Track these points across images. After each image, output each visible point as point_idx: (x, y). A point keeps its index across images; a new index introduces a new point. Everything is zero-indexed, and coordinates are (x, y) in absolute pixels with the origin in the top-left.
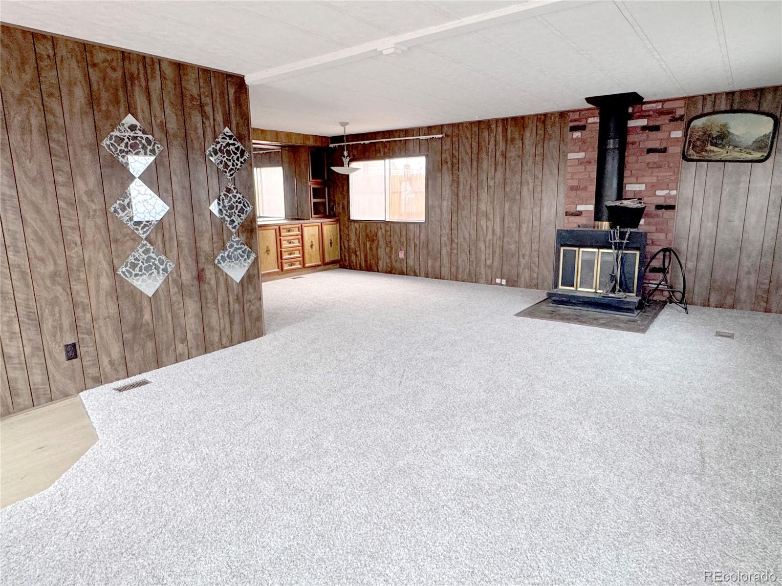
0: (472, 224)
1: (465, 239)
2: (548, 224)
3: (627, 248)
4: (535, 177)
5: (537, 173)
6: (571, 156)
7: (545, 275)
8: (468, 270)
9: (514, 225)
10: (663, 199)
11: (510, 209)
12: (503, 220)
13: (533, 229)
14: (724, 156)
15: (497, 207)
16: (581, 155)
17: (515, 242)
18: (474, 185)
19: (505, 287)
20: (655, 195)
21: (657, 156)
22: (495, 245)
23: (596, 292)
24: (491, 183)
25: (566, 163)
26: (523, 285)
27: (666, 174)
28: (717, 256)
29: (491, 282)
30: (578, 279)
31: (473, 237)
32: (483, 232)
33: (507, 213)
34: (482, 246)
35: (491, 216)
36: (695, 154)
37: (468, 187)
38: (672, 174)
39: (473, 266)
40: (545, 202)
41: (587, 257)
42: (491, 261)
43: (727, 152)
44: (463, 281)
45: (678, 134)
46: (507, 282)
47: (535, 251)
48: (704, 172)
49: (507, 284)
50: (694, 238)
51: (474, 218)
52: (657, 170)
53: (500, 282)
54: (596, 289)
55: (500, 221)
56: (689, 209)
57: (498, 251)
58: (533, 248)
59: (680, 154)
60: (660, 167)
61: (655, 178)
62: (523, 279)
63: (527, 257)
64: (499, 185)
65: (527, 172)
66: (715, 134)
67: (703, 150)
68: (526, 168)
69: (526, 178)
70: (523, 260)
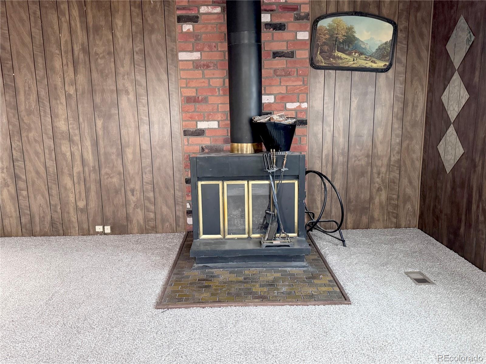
0: (47, 151)
1: (38, 173)
2: (162, 148)
3: (286, 177)
4: (136, 83)
5: (138, 78)
6: (183, 56)
7: (165, 213)
8: (49, 217)
9: (114, 150)
10: (294, 112)
11: (105, 128)
12: (96, 144)
13: (143, 155)
14: (351, 64)
15: (85, 126)
16: (196, 56)
17: (119, 174)
18: (43, 93)
19: (112, 237)
20: (285, 108)
21: (285, 61)
22: (88, 179)
23: (249, 238)
24: (72, 91)
25: (176, 67)
26: (136, 230)
27: (295, 84)
28: (351, 175)
29: (88, 232)
30: (224, 222)
31: (52, 169)
32: (66, 161)
33: (100, 133)
34: (67, 181)
35: (77, 138)
36: (323, 61)
37: (33, 97)
38: (301, 83)
39: (56, 212)
40: (154, 118)
41: (235, 192)
42: (85, 202)
43: (354, 60)
44: (44, 235)
45: (304, 36)
46: (112, 229)
47: (148, 183)
48: (332, 82)
49: (113, 232)
50: (327, 155)
51: (49, 143)
52: (285, 78)
53: (101, 230)
54: (249, 233)
55: (92, 145)
56: (321, 123)
57: (93, 187)
58: (144, 181)
59: (308, 60)
60: (289, 74)
61: (284, 88)
62: (135, 221)
63: (138, 193)
64: (83, 93)
65: (124, 76)
66: (341, 38)
67: (331, 56)
68: (121, 70)
69: (124, 85)
70: (132, 197)
